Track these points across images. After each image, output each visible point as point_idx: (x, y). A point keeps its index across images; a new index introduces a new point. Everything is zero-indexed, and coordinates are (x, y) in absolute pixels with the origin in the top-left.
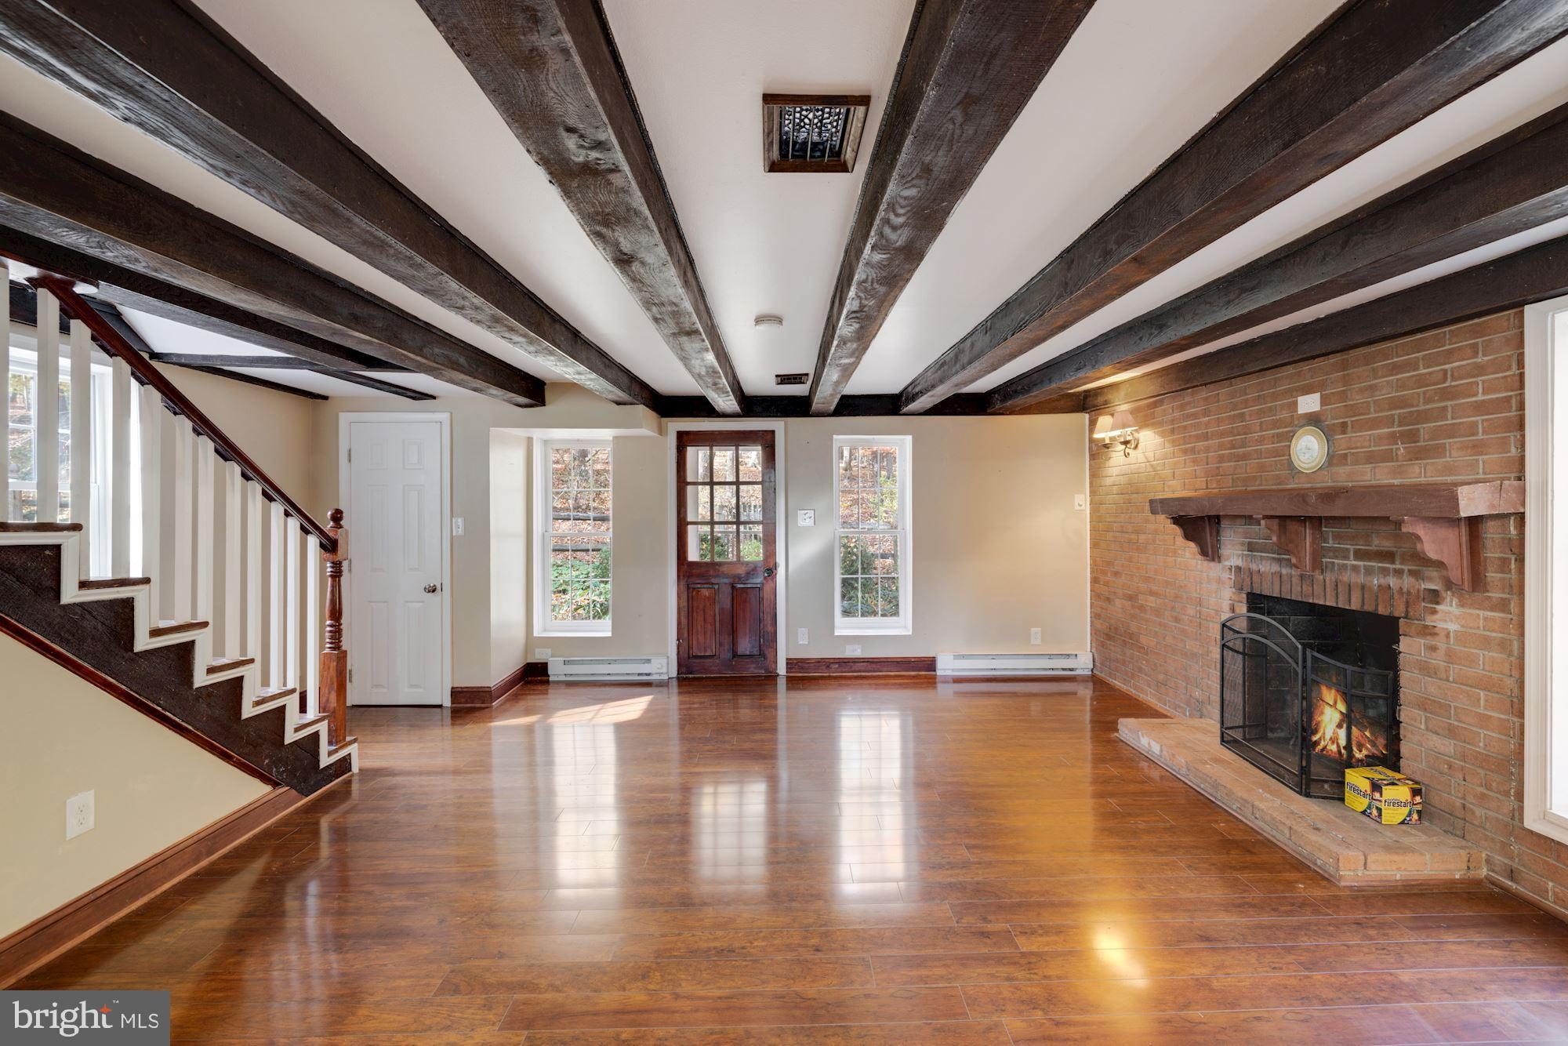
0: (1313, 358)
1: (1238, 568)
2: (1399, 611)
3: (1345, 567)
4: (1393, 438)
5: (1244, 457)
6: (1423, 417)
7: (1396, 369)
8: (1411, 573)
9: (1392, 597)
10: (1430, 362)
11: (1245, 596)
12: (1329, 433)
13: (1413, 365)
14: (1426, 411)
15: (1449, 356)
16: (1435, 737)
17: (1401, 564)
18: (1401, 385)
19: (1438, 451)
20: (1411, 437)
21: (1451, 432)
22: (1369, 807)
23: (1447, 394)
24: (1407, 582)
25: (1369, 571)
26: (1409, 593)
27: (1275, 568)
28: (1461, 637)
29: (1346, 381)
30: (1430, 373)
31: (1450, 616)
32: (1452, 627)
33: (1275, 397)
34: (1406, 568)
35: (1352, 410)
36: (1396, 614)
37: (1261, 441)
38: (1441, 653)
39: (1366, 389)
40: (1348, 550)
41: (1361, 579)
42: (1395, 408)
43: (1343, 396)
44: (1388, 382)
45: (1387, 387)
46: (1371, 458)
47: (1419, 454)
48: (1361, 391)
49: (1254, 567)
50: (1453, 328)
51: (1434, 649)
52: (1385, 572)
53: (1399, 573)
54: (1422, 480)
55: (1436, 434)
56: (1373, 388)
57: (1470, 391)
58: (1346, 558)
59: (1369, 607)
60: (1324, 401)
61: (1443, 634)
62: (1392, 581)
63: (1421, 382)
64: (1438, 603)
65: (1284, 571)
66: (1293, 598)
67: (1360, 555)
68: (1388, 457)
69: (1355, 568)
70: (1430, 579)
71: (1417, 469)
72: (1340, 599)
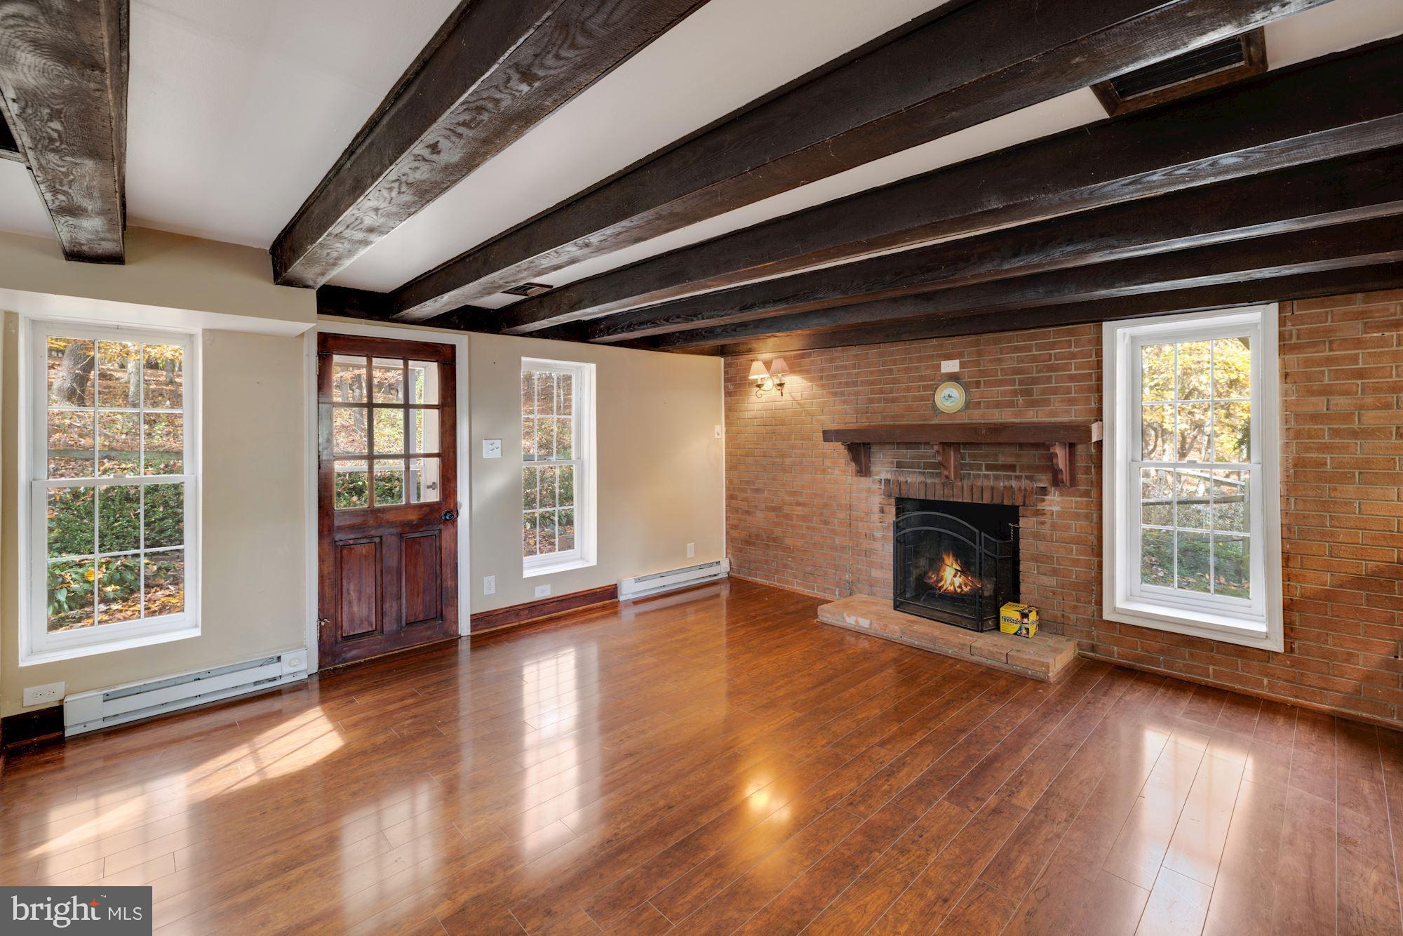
0: (954, 336)
1: (887, 481)
2: (1019, 502)
3: (979, 476)
4: (1015, 393)
5: (894, 400)
6: (1034, 381)
7: (1017, 349)
8: (1027, 477)
9: (1014, 493)
10: (1039, 347)
11: (893, 500)
12: (966, 387)
13: (1029, 349)
14: (1038, 378)
15: (1053, 346)
16: (1044, 577)
17: (1020, 472)
18: (1021, 360)
19: (1047, 402)
20: (1028, 393)
21: (1055, 391)
22: (1020, 629)
23: (1052, 368)
24: (1025, 483)
25: (997, 478)
26: (1025, 490)
27: (921, 479)
28: (1060, 515)
29: (979, 354)
30: (1041, 355)
31: (1054, 502)
32: (1055, 509)
33: (920, 359)
34: (1024, 475)
35: (984, 373)
36: (1017, 504)
37: (908, 389)
38: (1048, 526)
39: (995, 360)
40: (981, 465)
41: (991, 483)
42: (1016, 374)
43: (977, 363)
44: (1011, 357)
45: (1011, 360)
46: (998, 405)
47: (1033, 404)
48: (991, 361)
49: (902, 479)
50: (1055, 329)
51: (1043, 523)
52: (1009, 478)
53: (1018, 478)
54: (1035, 420)
55: (1044, 392)
56: (1000, 360)
57: (1066, 367)
58: (980, 469)
59: (997, 501)
60: (962, 365)
61: (1049, 513)
62: (1014, 483)
63: (1034, 359)
64: (1046, 495)
65: (929, 481)
66: (937, 499)
67: (989, 468)
68: (1011, 404)
69: (986, 476)
70: (1040, 481)
71: (1031, 413)
72: (975, 496)
